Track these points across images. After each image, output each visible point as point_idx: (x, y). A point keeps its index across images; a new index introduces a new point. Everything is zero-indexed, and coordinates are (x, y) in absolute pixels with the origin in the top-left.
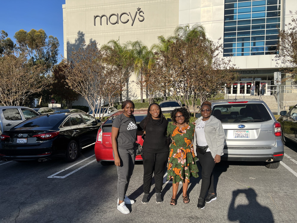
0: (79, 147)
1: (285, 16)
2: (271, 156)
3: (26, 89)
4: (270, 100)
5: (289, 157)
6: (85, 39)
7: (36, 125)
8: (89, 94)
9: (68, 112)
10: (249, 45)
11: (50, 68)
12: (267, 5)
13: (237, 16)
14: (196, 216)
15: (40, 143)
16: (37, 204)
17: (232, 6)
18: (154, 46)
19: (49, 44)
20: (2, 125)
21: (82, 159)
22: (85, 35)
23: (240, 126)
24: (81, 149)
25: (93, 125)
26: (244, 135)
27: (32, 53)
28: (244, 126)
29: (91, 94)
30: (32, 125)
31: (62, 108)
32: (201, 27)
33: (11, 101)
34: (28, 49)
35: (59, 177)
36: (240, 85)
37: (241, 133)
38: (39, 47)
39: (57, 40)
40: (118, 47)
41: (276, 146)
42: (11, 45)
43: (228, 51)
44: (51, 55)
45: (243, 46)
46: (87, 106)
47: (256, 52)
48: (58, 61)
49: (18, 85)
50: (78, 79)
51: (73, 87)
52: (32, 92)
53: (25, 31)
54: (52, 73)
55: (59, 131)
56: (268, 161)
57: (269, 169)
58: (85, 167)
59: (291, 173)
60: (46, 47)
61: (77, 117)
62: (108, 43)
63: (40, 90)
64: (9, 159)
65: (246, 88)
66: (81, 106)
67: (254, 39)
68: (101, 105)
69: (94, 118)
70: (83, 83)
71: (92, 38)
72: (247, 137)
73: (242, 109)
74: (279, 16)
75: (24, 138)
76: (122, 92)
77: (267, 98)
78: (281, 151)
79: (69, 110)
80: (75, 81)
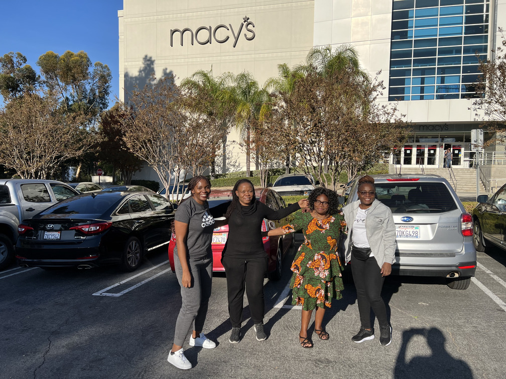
0: (143, 248)
1: (496, 32)
2: (454, 268)
3: (57, 151)
4: (468, 176)
5: (489, 272)
6: (155, 69)
7: (73, 211)
8: (160, 161)
9: (125, 190)
10: (434, 81)
11: (95, 116)
12: (466, 13)
13: (413, 32)
14: (327, 359)
15: (80, 240)
16: (77, 335)
17: (405, 15)
18: (272, 82)
19: (95, 77)
20: (20, 209)
21: (148, 267)
22: (156, 62)
23: (405, 219)
24: (147, 251)
25: (166, 212)
26: (411, 233)
27: (66, 90)
28: (411, 219)
29: (164, 162)
30: (67, 211)
31: (114, 183)
32: (352, 51)
33: (33, 171)
34: (61, 83)
35: (111, 294)
36: (417, 150)
37: (406, 230)
38: (78, 81)
39: (109, 70)
40: (209, 83)
41: (464, 252)
42: (31, 77)
43: (397, 92)
44: (97, 94)
45: (423, 82)
46: (156, 181)
47: (445, 94)
48: (108, 104)
49: (45, 144)
50: (143, 137)
51: (134, 149)
52: (67, 157)
53: (56, 54)
54: (99, 125)
55: (111, 221)
56: (451, 276)
57: (454, 291)
58: (153, 280)
59: (489, 297)
60: (89, 80)
61: (140, 199)
62: (194, 75)
63: (80, 153)
64: (31, 265)
65: (426, 156)
66: (147, 181)
67: (442, 71)
68: (180, 181)
69: (167, 201)
70: (151, 143)
71: (167, 67)
72: (417, 237)
73: (411, 191)
74: (487, 32)
75: (56, 231)
76: (216, 159)
77: (462, 172)
78: (471, 260)
79: (127, 187)
80: (137, 139)
